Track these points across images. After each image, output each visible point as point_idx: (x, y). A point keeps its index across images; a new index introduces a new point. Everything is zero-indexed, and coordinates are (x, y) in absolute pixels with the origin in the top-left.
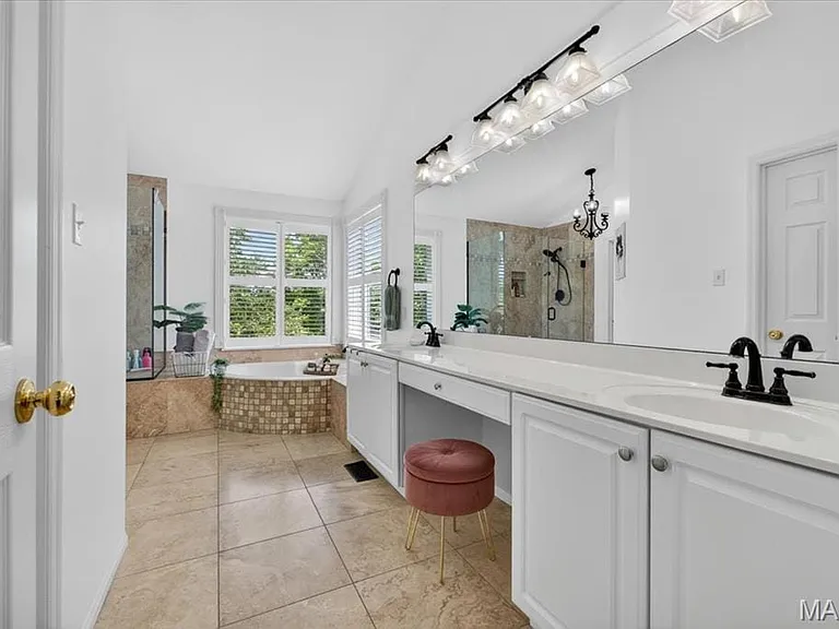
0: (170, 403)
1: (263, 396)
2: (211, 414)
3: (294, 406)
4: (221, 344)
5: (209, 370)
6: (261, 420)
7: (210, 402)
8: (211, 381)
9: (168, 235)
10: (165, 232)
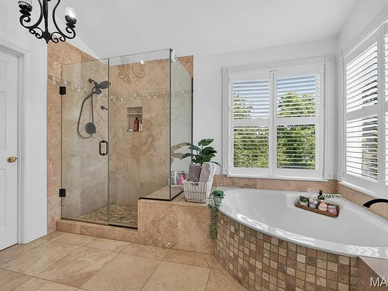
0: (179, 224)
1: (253, 247)
2: (209, 240)
3: (295, 278)
4: (227, 171)
5: (209, 201)
6: (251, 275)
7: (208, 229)
8: (209, 210)
9: (194, 94)
10: (192, 92)
